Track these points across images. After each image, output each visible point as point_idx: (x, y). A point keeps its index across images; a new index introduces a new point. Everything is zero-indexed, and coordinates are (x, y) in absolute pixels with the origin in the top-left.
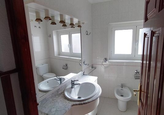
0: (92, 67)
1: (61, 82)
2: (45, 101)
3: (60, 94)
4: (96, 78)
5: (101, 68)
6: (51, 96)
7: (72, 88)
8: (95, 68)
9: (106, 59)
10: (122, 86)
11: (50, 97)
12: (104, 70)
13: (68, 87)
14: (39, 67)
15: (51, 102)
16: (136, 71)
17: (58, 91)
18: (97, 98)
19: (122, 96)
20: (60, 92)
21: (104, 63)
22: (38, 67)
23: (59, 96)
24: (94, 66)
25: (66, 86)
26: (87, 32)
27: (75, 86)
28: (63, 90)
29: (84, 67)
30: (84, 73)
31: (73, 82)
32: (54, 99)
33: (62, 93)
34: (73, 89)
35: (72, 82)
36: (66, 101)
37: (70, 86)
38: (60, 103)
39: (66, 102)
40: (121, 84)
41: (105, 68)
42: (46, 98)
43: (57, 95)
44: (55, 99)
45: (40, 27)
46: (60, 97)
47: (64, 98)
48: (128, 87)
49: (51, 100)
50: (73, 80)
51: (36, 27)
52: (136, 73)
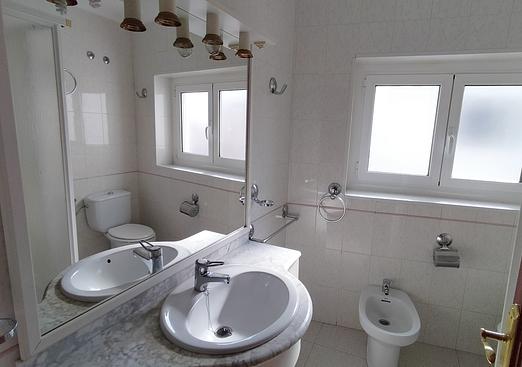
0: (285, 214)
1: (156, 266)
2: (73, 347)
3: (144, 316)
4: (296, 255)
5: (317, 220)
6: (100, 324)
7: (197, 290)
8: (296, 219)
9: (335, 188)
10: (388, 287)
11: (96, 330)
12: (325, 227)
13: (179, 290)
14: (95, 199)
15: (94, 353)
16: (441, 236)
17: (134, 303)
18: (293, 343)
19: (385, 323)
20: (144, 309)
21: (329, 202)
22: (93, 202)
23: (139, 326)
24: (292, 209)
25: (173, 282)
26: (275, 83)
27: (211, 286)
28: (159, 299)
29: (254, 211)
30: (251, 232)
31: (202, 270)
32: (115, 336)
33: (151, 311)
34: (201, 297)
35: (197, 269)
36: (163, 350)
37: (190, 282)
38: (131, 362)
39: (159, 356)
40: (385, 281)
41: (332, 218)
42: (76, 333)
43: (130, 321)
44: (116, 340)
45: (106, 59)
46: (143, 327)
47: (156, 338)
48: (410, 295)
49: (98, 340)
50: (203, 261)
51: (92, 55)
52: (441, 244)
